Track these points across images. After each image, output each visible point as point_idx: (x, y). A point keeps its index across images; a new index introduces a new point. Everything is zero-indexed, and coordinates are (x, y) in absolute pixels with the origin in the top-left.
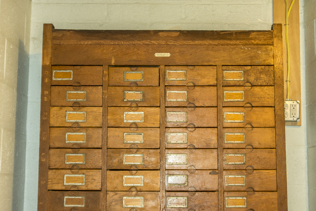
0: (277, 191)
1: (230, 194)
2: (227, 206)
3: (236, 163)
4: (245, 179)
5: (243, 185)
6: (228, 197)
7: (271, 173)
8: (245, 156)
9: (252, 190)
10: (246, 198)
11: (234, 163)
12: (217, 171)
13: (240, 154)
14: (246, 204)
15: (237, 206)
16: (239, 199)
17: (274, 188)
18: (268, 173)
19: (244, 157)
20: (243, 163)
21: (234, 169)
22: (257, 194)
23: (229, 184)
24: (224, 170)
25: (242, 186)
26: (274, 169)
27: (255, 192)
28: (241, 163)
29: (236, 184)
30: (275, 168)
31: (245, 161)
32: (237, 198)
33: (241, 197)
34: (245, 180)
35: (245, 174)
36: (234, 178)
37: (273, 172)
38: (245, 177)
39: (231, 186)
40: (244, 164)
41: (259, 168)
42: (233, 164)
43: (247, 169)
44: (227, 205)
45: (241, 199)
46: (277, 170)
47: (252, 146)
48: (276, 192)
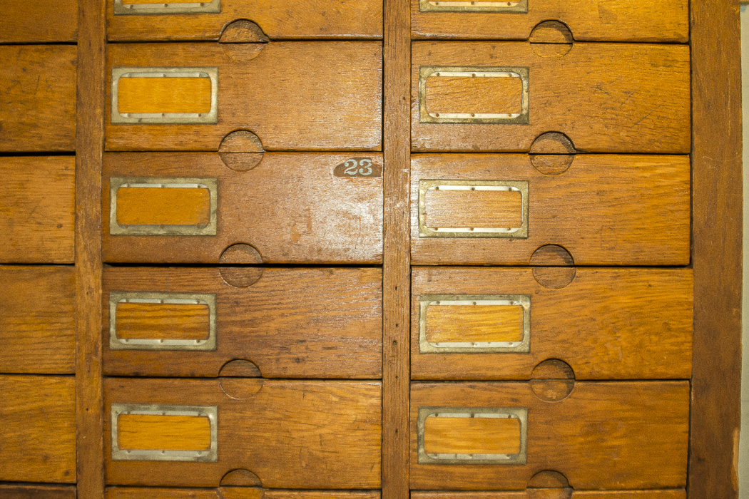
0: (690, 265)
1: (442, 280)
2: (425, 347)
3: (477, 116)
4: (524, 201)
5: (513, 230)
6: (430, 296)
7: (659, 171)
8: (527, 77)
9: (560, 261)
10: (526, 305)
11: (467, 116)
12: (378, 159)
13: (500, 68)
14: (527, 332)
15: (480, 345)
16: (492, 310)
17: (676, 250)
18: (644, 169)
19: (525, 83)
20: (514, 116)
21: (470, 148)
22: (587, 280)
23: (440, 230)
24: (415, 153)
25: (511, 238)
26: (677, 148)
27: (579, 271)
28: (504, 116)
29: (476, 230)
30: (682, 143)
31: (525, 104)
32: (479, 303)
33: (501, 296)
34: (524, 208)
35: (529, 173)
36: (465, 194)
37: (672, 166)
38: (525, 192)
39: (451, 236)
40: (523, 121)
41: (603, 144)
42: (464, 122)
43: (537, 147)
44: (427, 339)
45: (503, 310)
46: (695, 154)
47: (564, 27)
48: (686, 271)
